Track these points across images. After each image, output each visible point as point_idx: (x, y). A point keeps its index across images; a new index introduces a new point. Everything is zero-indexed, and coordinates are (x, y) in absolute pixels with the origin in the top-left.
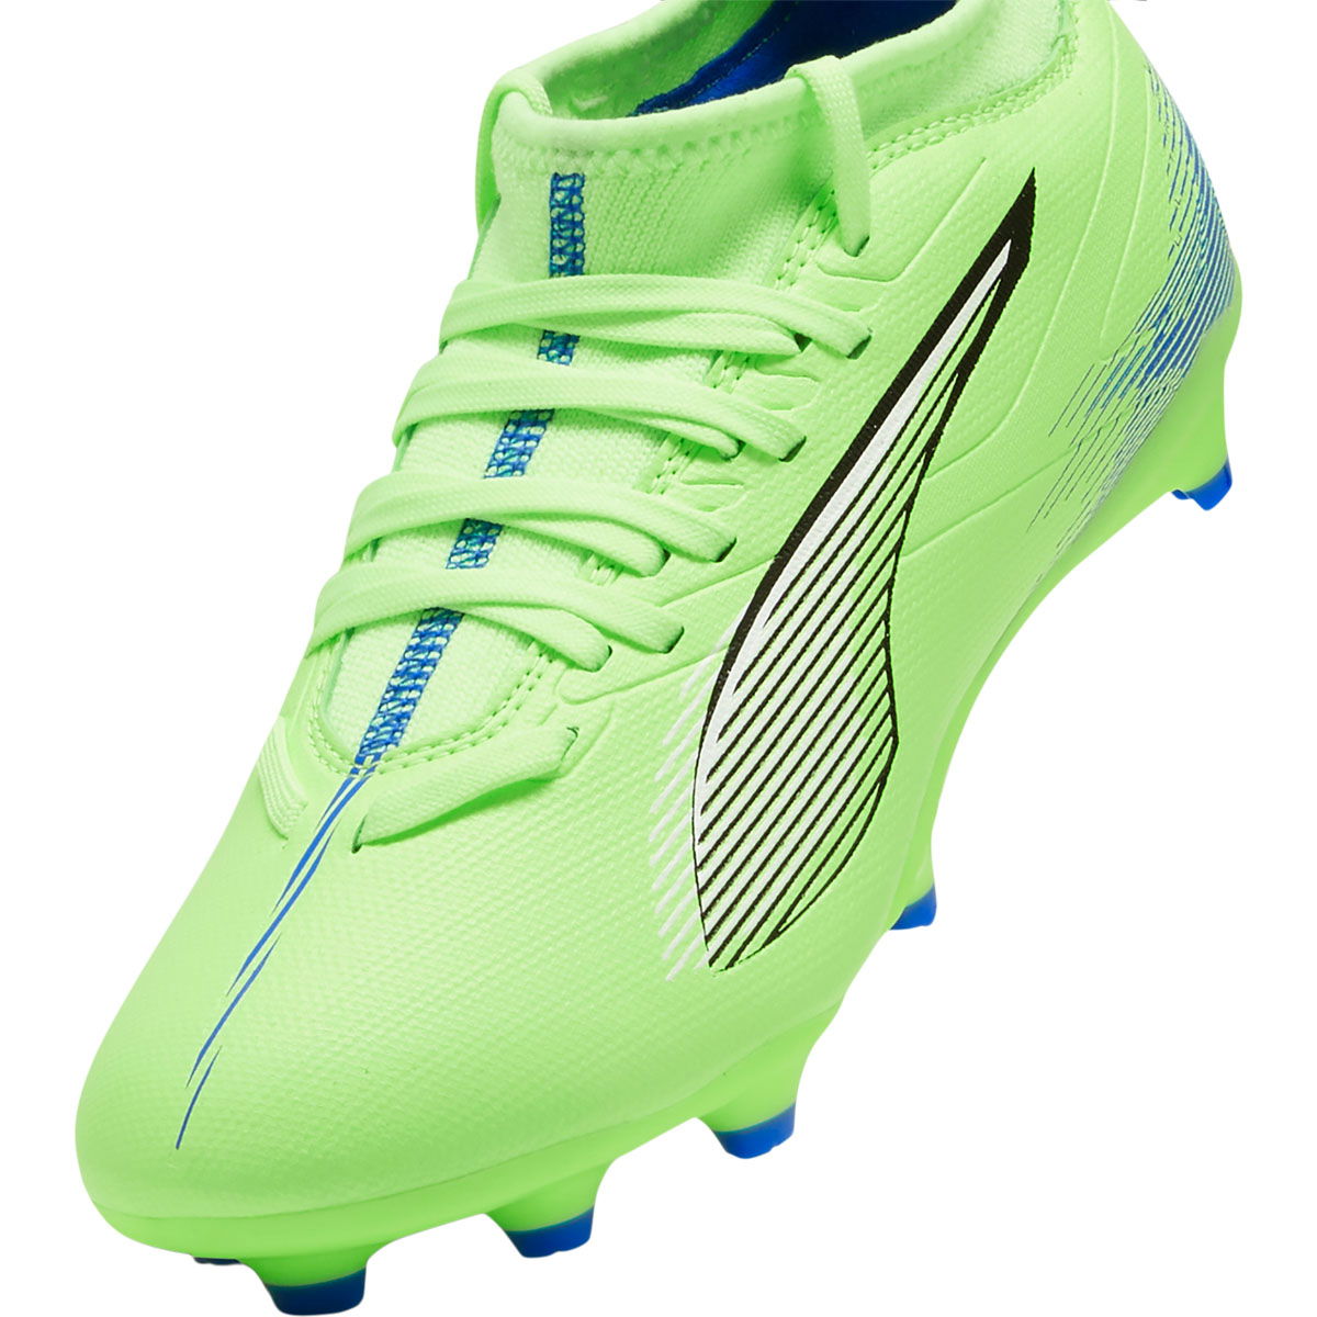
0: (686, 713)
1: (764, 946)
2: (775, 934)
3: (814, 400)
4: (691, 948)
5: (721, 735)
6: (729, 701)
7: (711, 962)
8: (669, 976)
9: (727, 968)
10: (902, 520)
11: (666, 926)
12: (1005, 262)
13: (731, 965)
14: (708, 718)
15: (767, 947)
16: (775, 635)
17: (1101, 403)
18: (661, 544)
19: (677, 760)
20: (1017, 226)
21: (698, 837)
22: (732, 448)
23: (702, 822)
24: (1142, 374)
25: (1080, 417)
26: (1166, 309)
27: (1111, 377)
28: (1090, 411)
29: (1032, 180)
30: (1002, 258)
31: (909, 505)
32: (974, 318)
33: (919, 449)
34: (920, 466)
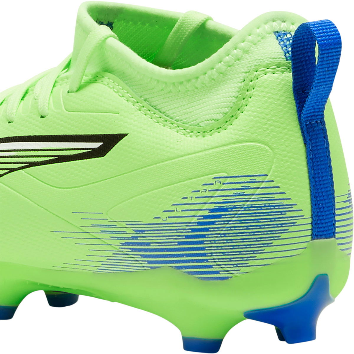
12: (97, 147)
17: (101, 229)
24: (124, 241)
25: (89, 223)
26: (143, 231)
27: (108, 226)
28: (93, 226)
29: (124, 135)
30: (96, 145)
31: (12, 170)
32: (75, 149)
33: (28, 161)
34: (24, 165)
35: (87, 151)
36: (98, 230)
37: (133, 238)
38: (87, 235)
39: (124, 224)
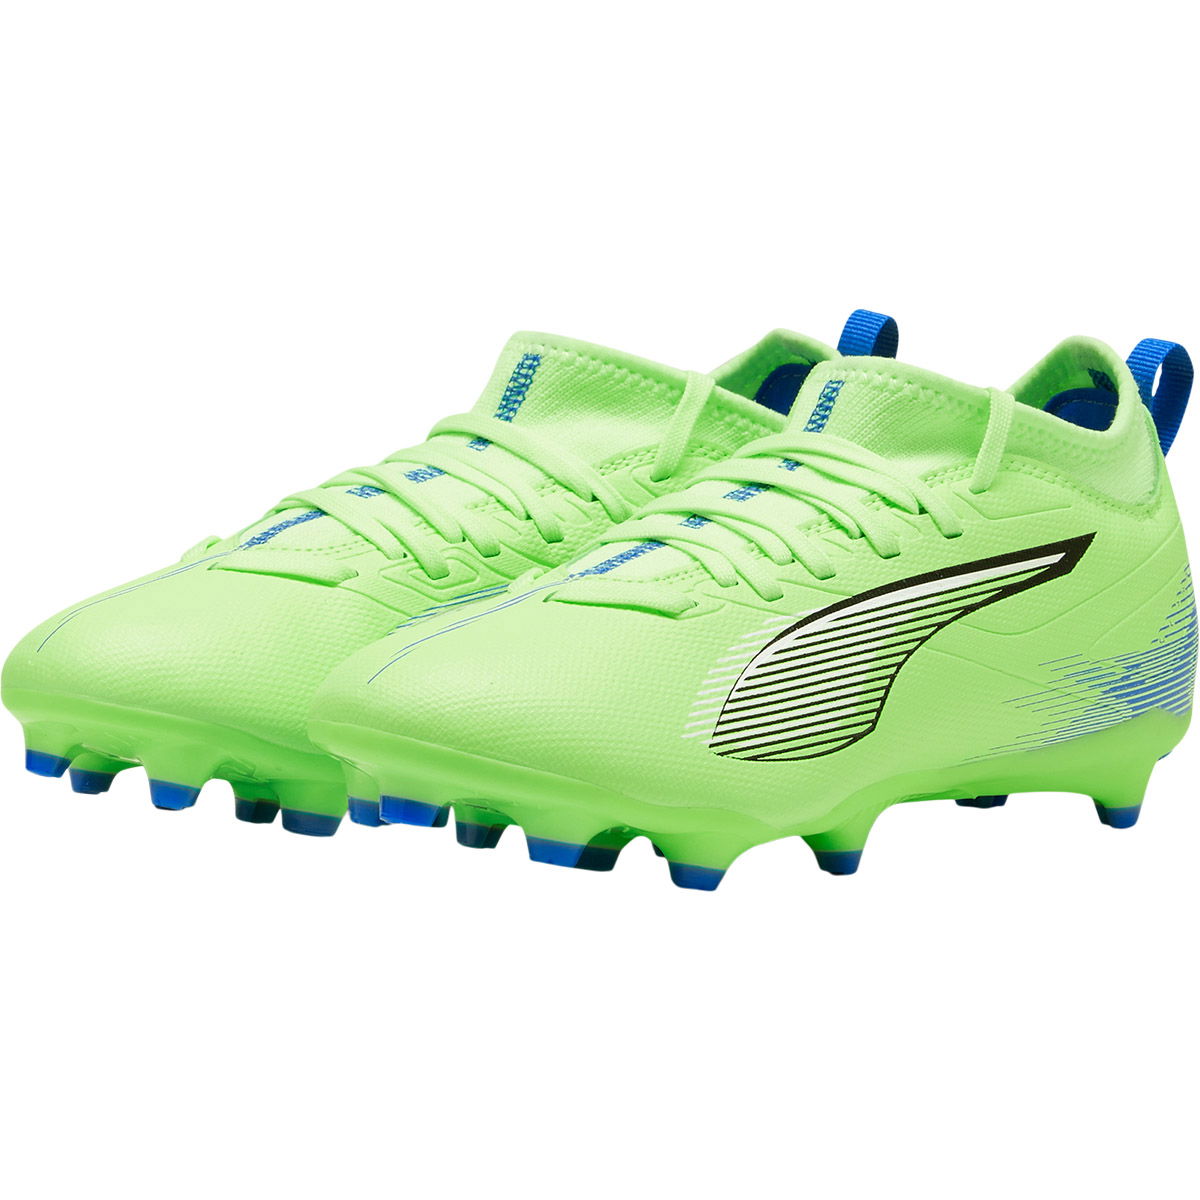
0: (763, 632)
1: (745, 759)
2: (754, 758)
3: (914, 540)
4: (703, 732)
5: (776, 653)
6: (788, 641)
7: (711, 746)
8: (683, 736)
9: (719, 754)
10: (933, 629)
11: (695, 714)
12: (1057, 561)
13: (722, 754)
14: (774, 641)
15: (747, 761)
16: (831, 630)
17: (1078, 679)
18: (793, 555)
19: (746, 649)
20: (1074, 549)
21: (736, 688)
22: (858, 534)
23: (742, 684)
24: (1108, 688)
25: (1061, 674)
26: (1137, 666)
27: (1089, 671)
28: (1068, 676)
29: (1092, 536)
30: (1056, 558)
31: (941, 626)
32: (1025, 572)
33: (961, 605)
34: (957, 613)
35: (1043, 570)
36: (1073, 681)
37: (1123, 679)
38: (1055, 694)
39: (1112, 663)
